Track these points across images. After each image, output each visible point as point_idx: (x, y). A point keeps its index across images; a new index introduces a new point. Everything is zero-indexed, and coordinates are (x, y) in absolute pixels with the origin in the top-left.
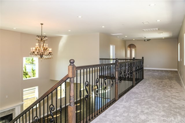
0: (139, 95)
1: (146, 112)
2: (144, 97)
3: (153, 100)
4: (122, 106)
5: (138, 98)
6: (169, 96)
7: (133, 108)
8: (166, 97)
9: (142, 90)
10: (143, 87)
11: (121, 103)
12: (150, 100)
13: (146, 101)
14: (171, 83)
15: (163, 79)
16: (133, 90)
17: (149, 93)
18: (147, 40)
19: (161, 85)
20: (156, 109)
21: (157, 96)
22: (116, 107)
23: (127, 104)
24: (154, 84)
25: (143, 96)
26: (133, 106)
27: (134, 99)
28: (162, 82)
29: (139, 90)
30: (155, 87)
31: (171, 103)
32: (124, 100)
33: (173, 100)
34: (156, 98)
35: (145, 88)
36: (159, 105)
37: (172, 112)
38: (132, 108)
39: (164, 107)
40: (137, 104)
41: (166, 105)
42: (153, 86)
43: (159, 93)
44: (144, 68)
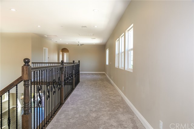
0: (82, 97)
1: (94, 110)
2: (87, 98)
3: (96, 100)
4: (71, 109)
5: (82, 99)
6: (107, 95)
7: (82, 108)
8: (105, 96)
9: (83, 92)
10: (82, 89)
11: (68, 106)
12: (92, 99)
13: (90, 101)
14: (104, 84)
15: (97, 81)
16: (74, 92)
17: (90, 94)
18: (81, 45)
19: (97, 86)
20: (101, 106)
21: (98, 96)
22: (65, 111)
23: (75, 106)
24: (91, 86)
25: (85, 97)
26: (81, 107)
27: (79, 101)
28: (96, 83)
29: (80, 92)
30: (93, 88)
31: (111, 100)
32: (70, 103)
33: (111, 97)
34: (98, 97)
35: (85, 90)
36: (102, 102)
37: (114, 106)
38: (80, 109)
39: (107, 104)
40: (83, 105)
41: (108, 102)
42: (90, 88)
43: (98, 93)
44: (80, 72)
